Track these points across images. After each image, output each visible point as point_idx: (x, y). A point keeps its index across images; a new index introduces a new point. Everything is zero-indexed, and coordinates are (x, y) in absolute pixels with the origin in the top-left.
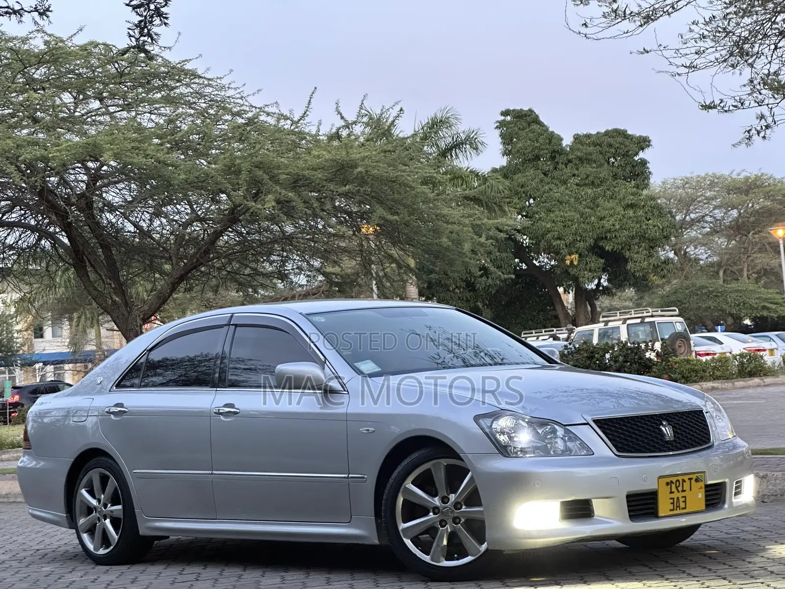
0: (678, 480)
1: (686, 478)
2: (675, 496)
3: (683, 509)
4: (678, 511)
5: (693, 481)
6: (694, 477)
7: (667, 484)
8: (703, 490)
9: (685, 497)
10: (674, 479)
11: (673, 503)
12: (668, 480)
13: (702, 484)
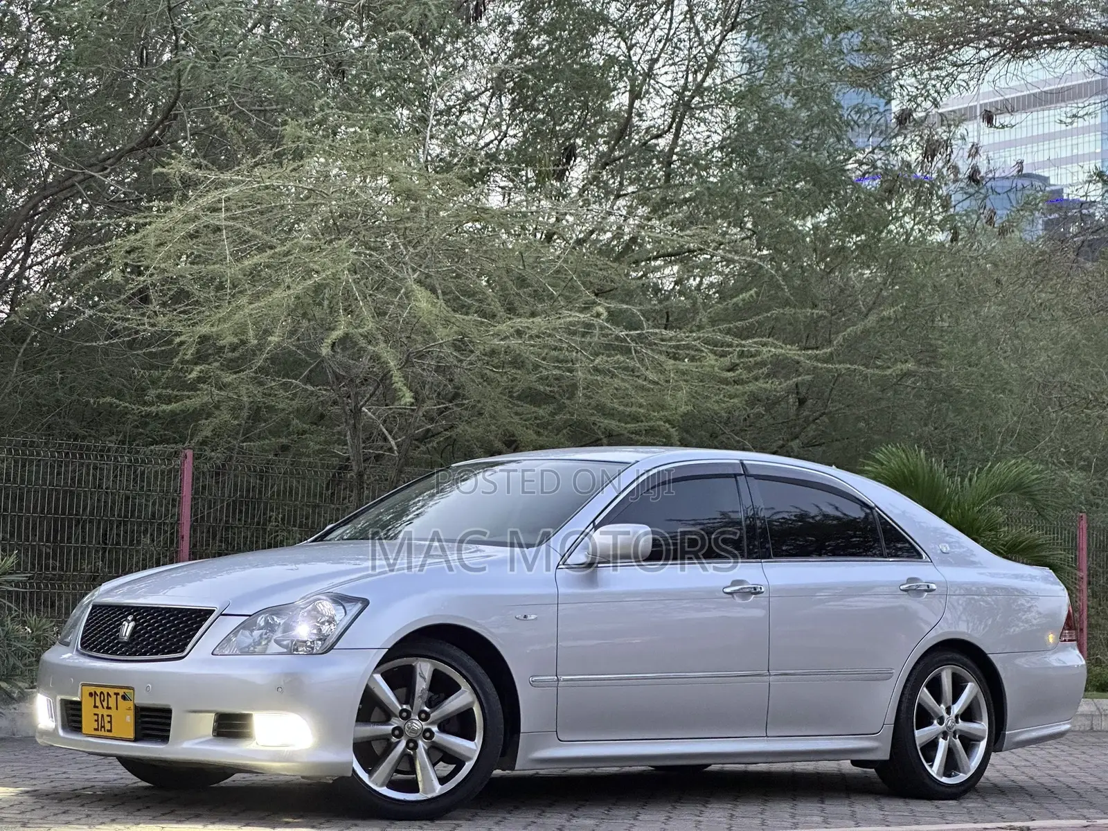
0: (102, 693)
1: (112, 692)
2: (100, 711)
3: (108, 731)
4: (103, 733)
5: (119, 697)
6: (121, 692)
7: (91, 694)
8: (132, 713)
9: (110, 716)
10: (98, 690)
11: (97, 721)
12: (92, 689)
13: (130, 704)
